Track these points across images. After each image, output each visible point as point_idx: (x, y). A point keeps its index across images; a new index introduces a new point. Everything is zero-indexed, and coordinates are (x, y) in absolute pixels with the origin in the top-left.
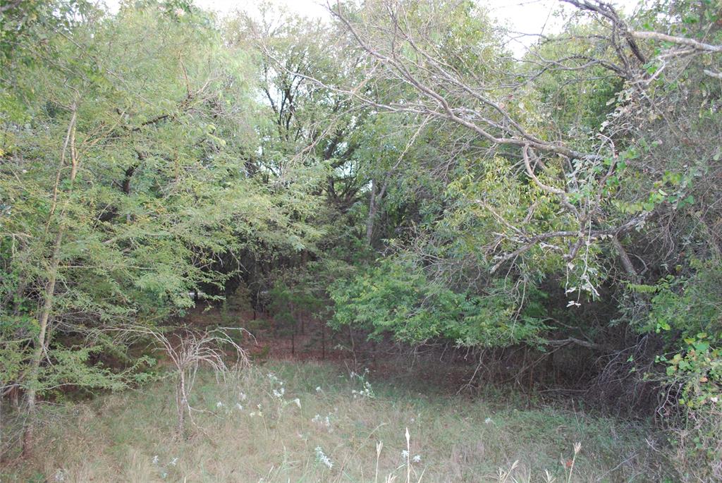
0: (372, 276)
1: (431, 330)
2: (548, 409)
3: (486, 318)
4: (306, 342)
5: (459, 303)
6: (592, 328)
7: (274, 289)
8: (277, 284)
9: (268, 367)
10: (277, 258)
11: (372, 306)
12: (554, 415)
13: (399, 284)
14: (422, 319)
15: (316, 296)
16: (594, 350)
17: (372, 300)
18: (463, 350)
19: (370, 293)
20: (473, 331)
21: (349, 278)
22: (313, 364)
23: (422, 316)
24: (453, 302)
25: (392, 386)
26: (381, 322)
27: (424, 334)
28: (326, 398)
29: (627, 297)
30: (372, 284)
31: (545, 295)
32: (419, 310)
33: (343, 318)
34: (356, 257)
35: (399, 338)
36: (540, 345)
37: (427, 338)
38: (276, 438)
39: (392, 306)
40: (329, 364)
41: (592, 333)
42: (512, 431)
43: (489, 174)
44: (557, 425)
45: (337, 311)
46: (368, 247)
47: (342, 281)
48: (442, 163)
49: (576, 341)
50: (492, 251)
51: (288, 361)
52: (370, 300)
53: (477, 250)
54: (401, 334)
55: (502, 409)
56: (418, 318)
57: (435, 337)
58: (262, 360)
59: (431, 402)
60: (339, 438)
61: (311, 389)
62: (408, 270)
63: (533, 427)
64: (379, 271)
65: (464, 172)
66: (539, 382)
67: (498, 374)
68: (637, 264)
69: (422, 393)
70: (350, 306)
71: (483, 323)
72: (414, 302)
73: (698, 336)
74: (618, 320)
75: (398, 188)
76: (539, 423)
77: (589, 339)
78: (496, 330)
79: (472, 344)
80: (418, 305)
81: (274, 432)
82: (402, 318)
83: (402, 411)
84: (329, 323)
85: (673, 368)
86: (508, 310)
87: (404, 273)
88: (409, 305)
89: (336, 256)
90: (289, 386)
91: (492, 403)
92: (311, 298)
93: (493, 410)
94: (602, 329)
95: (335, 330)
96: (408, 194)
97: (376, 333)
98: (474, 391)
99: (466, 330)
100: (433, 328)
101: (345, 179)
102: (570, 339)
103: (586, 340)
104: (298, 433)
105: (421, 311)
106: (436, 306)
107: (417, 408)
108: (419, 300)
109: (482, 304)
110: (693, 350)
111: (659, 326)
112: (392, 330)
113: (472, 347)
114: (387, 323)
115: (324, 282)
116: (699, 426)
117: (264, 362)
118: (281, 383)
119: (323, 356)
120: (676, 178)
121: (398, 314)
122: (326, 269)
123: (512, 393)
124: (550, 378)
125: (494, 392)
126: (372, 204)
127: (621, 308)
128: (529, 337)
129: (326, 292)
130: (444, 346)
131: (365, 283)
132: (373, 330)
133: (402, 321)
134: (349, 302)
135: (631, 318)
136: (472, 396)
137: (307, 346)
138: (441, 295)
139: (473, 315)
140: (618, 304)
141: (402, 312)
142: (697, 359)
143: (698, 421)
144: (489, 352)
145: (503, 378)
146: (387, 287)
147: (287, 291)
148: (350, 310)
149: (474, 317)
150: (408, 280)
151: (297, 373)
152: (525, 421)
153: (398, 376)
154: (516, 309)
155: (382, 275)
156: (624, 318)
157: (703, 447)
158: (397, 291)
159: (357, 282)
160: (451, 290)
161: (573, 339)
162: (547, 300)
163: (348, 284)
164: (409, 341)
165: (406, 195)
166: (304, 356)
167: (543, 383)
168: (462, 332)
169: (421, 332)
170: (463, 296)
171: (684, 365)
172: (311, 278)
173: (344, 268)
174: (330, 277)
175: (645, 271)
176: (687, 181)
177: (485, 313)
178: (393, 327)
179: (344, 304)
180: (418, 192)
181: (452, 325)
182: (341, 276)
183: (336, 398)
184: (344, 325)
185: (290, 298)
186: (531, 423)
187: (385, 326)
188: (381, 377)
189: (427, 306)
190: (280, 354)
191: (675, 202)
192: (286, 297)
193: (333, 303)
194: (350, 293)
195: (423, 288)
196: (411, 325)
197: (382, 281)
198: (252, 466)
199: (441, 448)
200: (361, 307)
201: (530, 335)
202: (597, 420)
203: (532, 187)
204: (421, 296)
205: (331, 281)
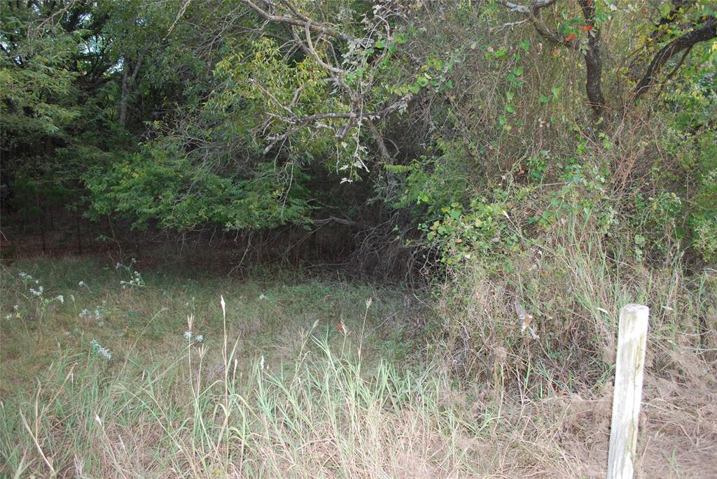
0: (131, 162)
1: (200, 215)
2: (314, 282)
3: (253, 201)
4: (58, 237)
5: (226, 188)
6: (350, 207)
7: (16, 181)
8: (18, 175)
9: (17, 266)
10: (16, 145)
11: (133, 193)
12: (321, 287)
13: (162, 170)
14: (189, 205)
15: (67, 187)
16: (352, 227)
17: (134, 188)
18: (232, 233)
19: (131, 180)
20: (241, 214)
21: (106, 164)
22: (70, 260)
23: (189, 201)
24: (219, 186)
25: (161, 275)
26: (145, 210)
27: (192, 220)
28: (91, 292)
29: (382, 177)
30: (133, 170)
31: (308, 177)
32: (185, 197)
33: (102, 209)
34: (111, 142)
35: (166, 225)
36: (306, 224)
37: (195, 224)
38: (39, 338)
39: (156, 192)
40: (88, 258)
41: (351, 211)
42: (283, 305)
43: (258, 55)
44: (323, 295)
45: (94, 201)
46: (123, 132)
47: (97, 169)
48: (205, 40)
49: (337, 219)
50: (262, 134)
51: (39, 259)
52: (131, 187)
53: (247, 133)
54: (168, 221)
55: (272, 286)
56: (184, 204)
57: (204, 222)
58: (9, 260)
59: (202, 286)
60: (110, 330)
61: (73, 286)
62: (171, 155)
63: (303, 299)
64: (138, 157)
65: (230, 52)
66: (304, 259)
67: (265, 256)
68: (390, 148)
69: (192, 278)
70: (108, 195)
71: (252, 206)
72: (179, 188)
73: (452, 205)
74: (374, 199)
75: (158, 67)
76: (307, 296)
77: (348, 217)
78: (264, 212)
79: (241, 227)
80: (184, 191)
81: (36, 333)
82: (168, 205)
83: (174, 297)
84: (85, 215)
85: (433, 233)
86: (277, 192)
87: (166, 159)
88: (174, 191)
89: (87, 142)
90: (46, 284)
91: (262, 282)
92: (61, 188)
93: (264, 288)
94: (359, 208)
95: (93, 222)
96: (170, 74)
97: (140, 221)
98: (245, 272)
99: (234, 213)
100: (202, 213)
101: (90, 56)
102: (332, 218)
103: (345, 218)
104: (63, 330)
105: (187, 198)
106: (202, 191)
107: (188, 293)
108: (184, 186)
109: (248, 187)
110: (448, 217)
111: (419, 198)
112: (157, 217)
113: (241, 229)
114: (152, 210)
115: (76, 170)
116: (457, 279)
117: (12, 262)
118: (37, 282)
119: (79, 251)
120: (439, 63)
121: (163, 200)
122: (78, 156)
123: (280, 271)
124: (313, 255)
125: (262, 271)
126: (125, 85)
127: (376, 187)
128: (295, 218)
129: (80, 182)
130: (213, 230)
131: (125, 170)
132: (135, 218)
133: (168, 208)
134: (107, 191)
135: (385, 197)
136: (242, 276)
137: (61, 241)
138: (207, 179)
139: (240, 199)
140: (374, 184)
141: (168, 199)
142: (452, 225)
143: (455, 275)
144: (256, 233)
145: (270, 258)
146: (149, 173)
147: (32, 182)
148: (109, 199)
149: (242, 201)
150: (170, 165)
151: (52, 270)
152: (295, 295)
153: (165, 265)
154: (285, 191)
155: (142, 161)
156: (379, 197)
157: (460, 296)
158: (160, 177)
159: (115, 169)
160: (217, 175)
161: (334, 218)
162: (310, 182)
163: (104, 172)
164: (176, 227)
165: (167, 74)
166: (58, 252)
167: (307, 260)
168: (230, 216)
169: (188, 218)
170: (229, 181)
171: (442, 230)
172: (60, 166)
173: (98, 154)
174: (83, 165)
175: (397, 153)
176: (448, 67)
177: (251, 196)
178: (158, 215)
179: (101, 193)
180: (179, 72)
181: (220, 209)
182: (95, 163)
183: (101, 292)
184: (103, 215)
185: (36, 189)
186: (301, 296)
187: (150, 214)
188: (147, 267)
189: (193, 191)
190: (29, 253)
191: (437, 86)
192: (31, 188)
193: (88, 193)
194: (107, 181)
195: (188, 173)
196: (178, 211)
197: (142, 167)
198: (16, 370)
199: (218, 327)
200: (122, 195)
201: (296, 216)
202: (358, 288)
203: (299, 71)
204: (186, 181)
205: (85, 170)
